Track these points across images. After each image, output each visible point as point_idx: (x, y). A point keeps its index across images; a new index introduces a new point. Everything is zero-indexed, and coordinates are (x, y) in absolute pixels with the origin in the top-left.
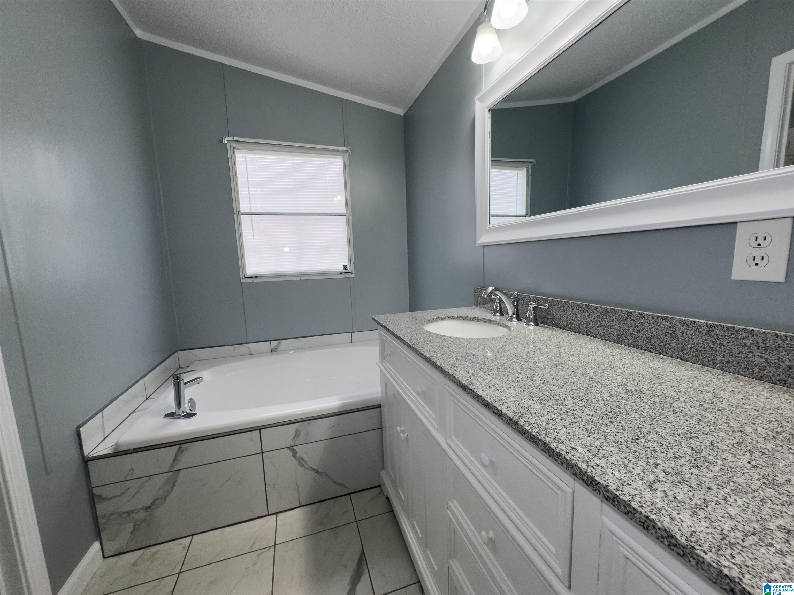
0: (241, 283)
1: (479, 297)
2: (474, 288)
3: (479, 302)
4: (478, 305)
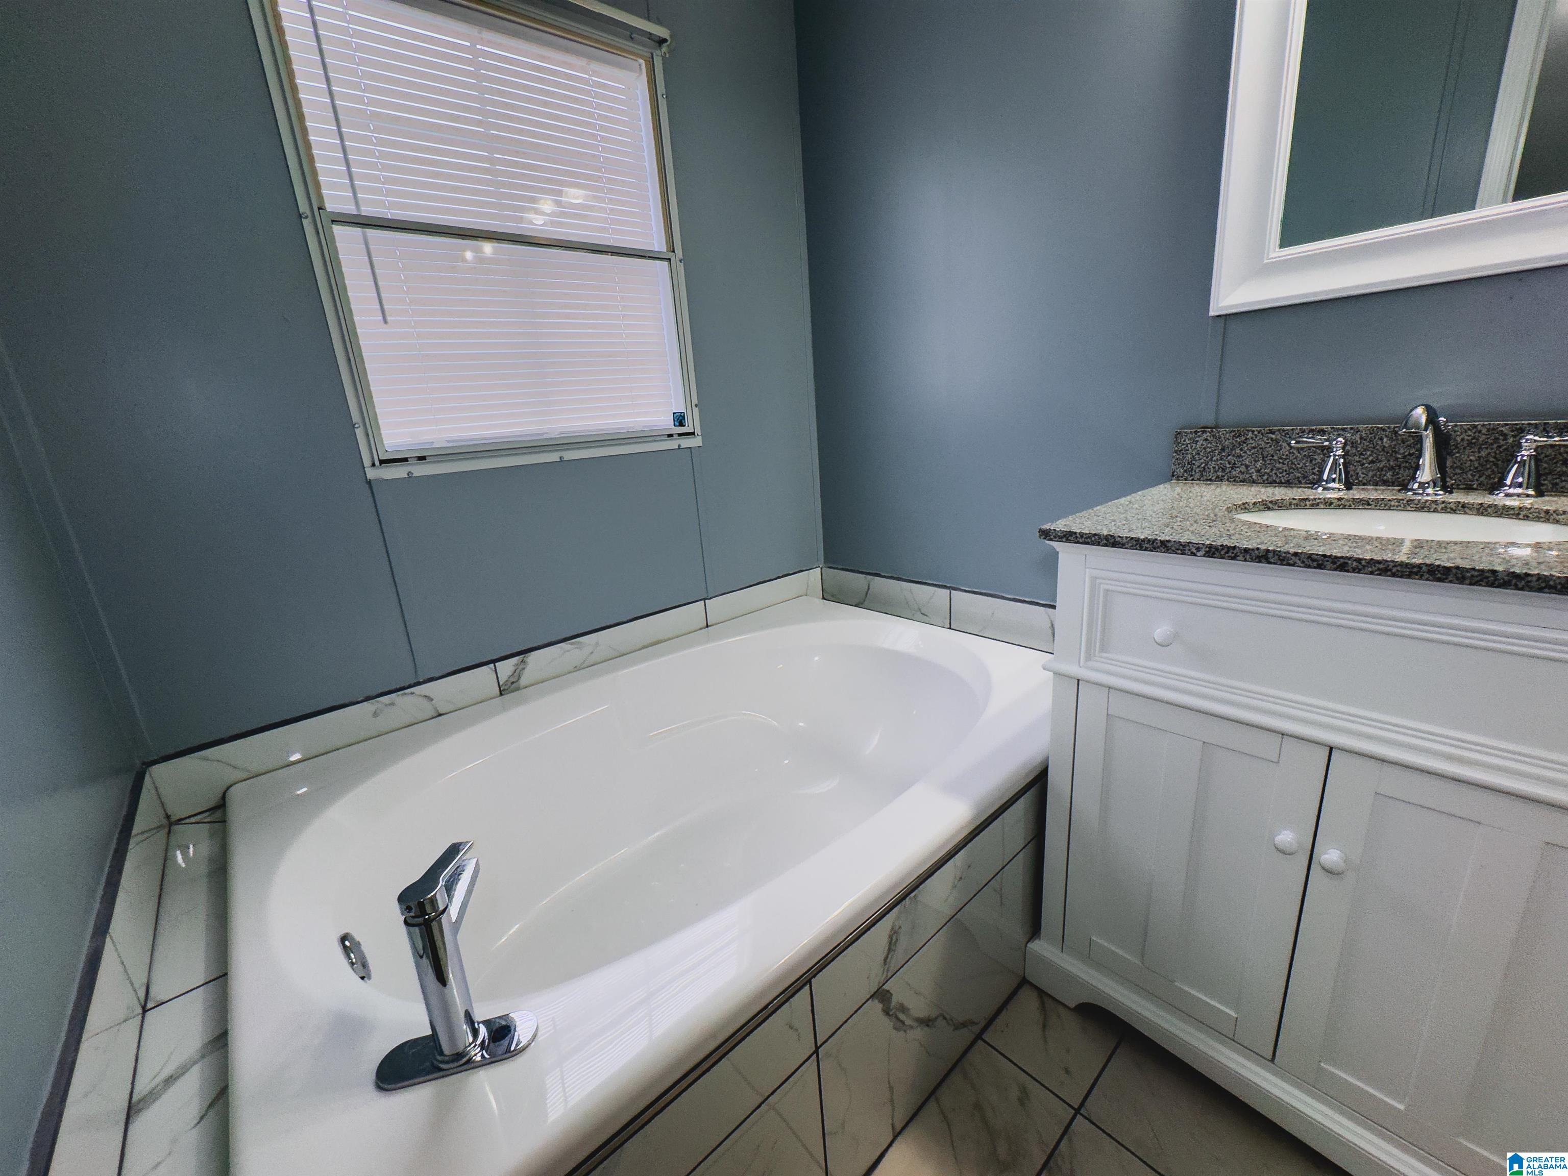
0: (369, 483)
1: (1201, 454)
2: (1179, 433)
3: (1199, 467)
4: (1192, 476)
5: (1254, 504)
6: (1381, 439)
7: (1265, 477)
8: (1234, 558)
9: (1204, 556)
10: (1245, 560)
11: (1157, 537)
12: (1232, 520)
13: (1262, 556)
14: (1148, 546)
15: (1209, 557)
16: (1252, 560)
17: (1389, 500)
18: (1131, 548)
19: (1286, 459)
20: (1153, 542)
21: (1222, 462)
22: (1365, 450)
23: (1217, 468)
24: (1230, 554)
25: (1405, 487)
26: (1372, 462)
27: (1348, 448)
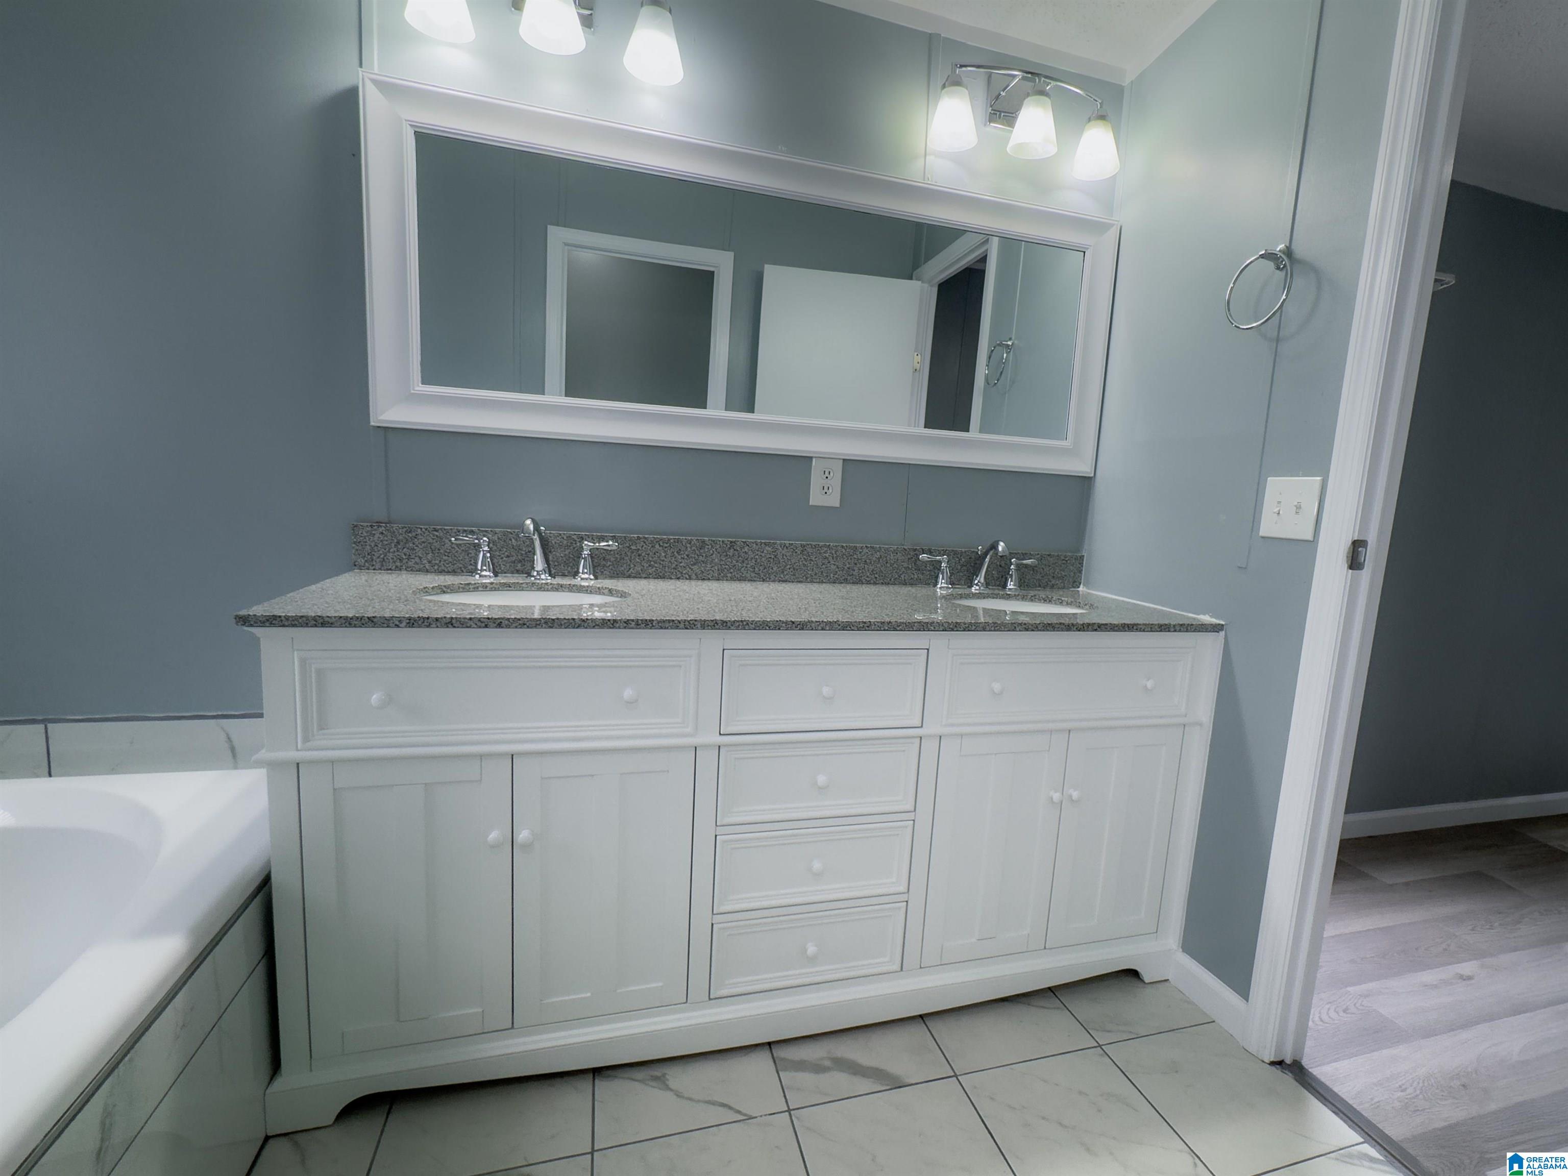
1: (380, 546)
2: (356, 526)
3: (378, 557)
4: (373, 565)
5: (433, 588)
6: (511, 540)
7: (436, 567)
8: (429, 626)
9: (406, 627)
10: (437, 627)
11: (363, 615)
12: (421, 600)
13: (449, 623)
14: (356, 623)
15: (409, 627)
16: (442, 627)
17: (522, 584)
18: (341, 626)
19: (449, 553)
20: (361, 619)
21: (399, 554)
22: (502, 547)
23: (395, 559)
24: (426, 623)
25: (529, 575)
26: (508, 556)
27: (491, 545)
